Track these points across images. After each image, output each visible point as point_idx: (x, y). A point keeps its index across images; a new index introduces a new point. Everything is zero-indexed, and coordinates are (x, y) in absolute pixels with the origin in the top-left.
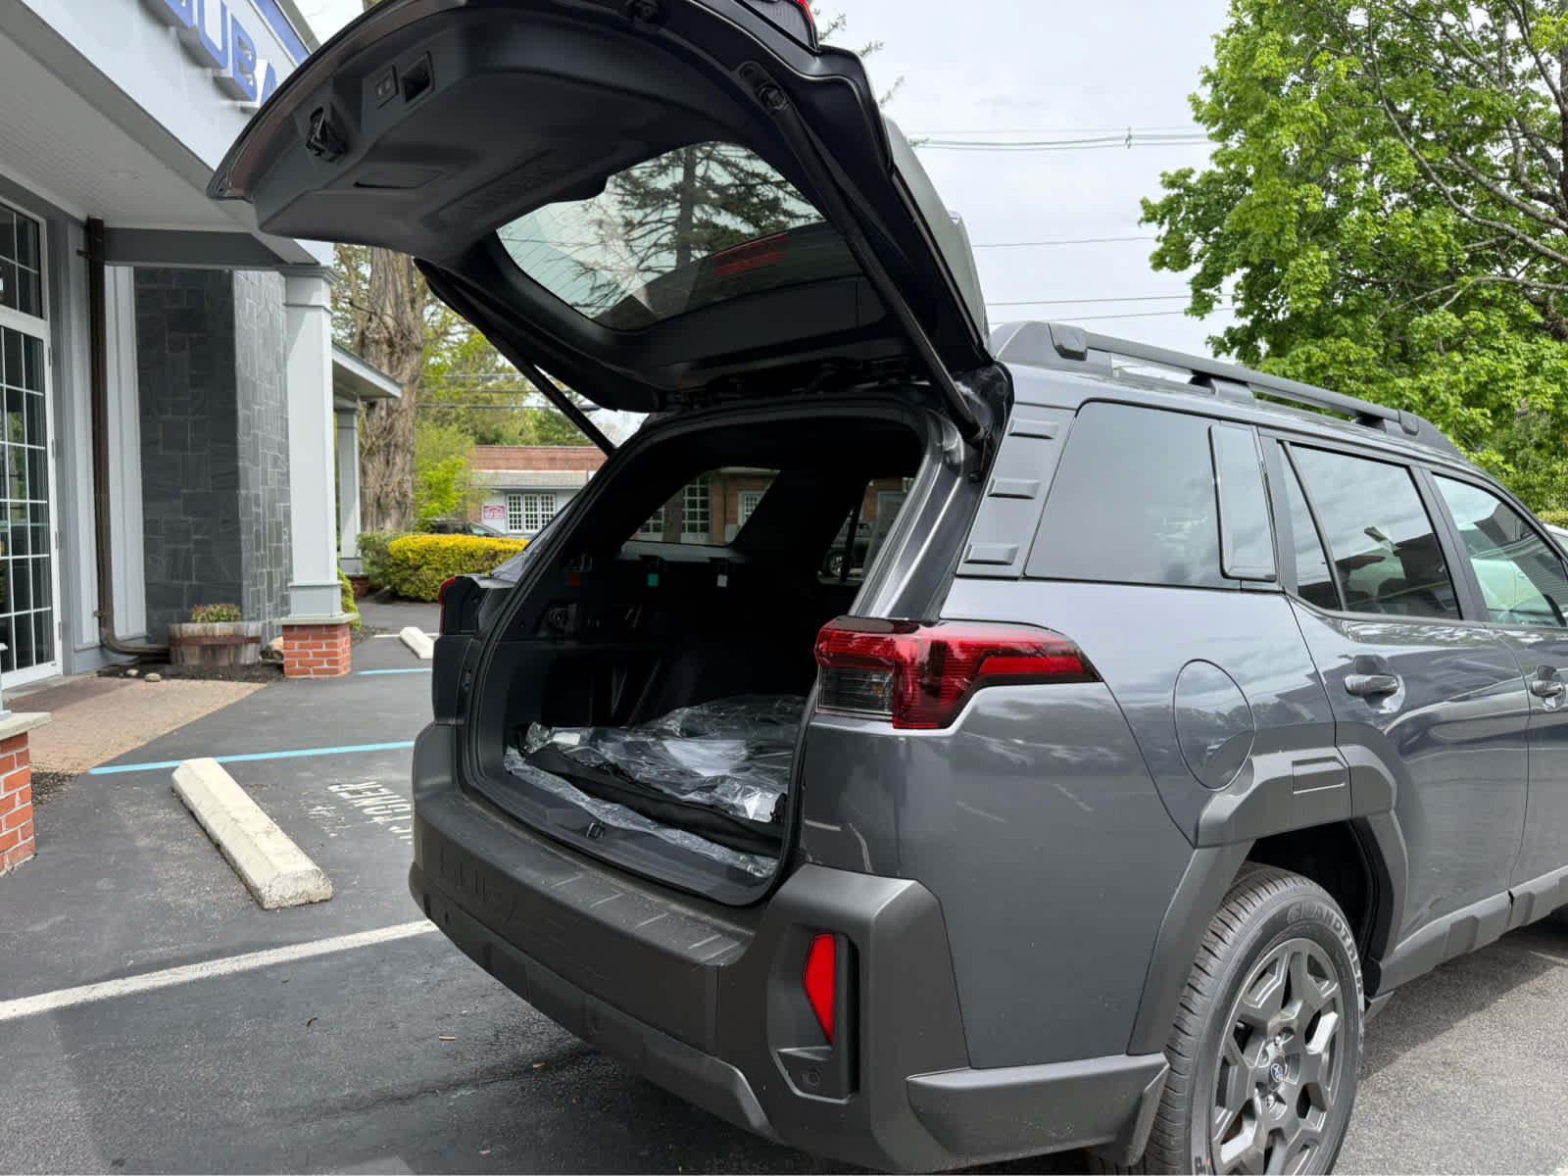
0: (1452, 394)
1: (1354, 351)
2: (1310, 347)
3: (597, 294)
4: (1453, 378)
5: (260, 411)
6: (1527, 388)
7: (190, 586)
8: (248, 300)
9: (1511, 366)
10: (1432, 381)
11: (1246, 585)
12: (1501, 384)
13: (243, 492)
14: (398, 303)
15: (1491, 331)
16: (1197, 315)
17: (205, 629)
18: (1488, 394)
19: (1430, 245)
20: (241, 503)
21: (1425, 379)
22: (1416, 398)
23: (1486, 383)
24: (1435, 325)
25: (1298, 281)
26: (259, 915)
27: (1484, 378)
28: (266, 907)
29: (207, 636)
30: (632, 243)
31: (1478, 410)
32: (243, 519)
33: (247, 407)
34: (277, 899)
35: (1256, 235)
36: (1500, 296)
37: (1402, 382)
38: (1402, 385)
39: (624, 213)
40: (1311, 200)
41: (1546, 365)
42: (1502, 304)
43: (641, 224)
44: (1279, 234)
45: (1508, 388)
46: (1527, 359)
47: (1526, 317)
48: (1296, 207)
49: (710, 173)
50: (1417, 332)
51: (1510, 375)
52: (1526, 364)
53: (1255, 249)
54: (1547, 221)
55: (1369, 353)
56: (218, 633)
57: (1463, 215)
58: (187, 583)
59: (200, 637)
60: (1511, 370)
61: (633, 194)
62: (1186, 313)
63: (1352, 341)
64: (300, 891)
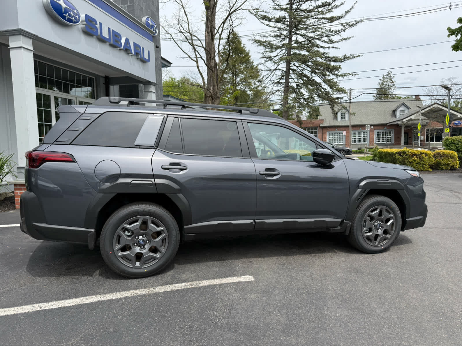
8: (140, 91)
11: (141, 147)
43: (277, 56)
49: (297, 39)
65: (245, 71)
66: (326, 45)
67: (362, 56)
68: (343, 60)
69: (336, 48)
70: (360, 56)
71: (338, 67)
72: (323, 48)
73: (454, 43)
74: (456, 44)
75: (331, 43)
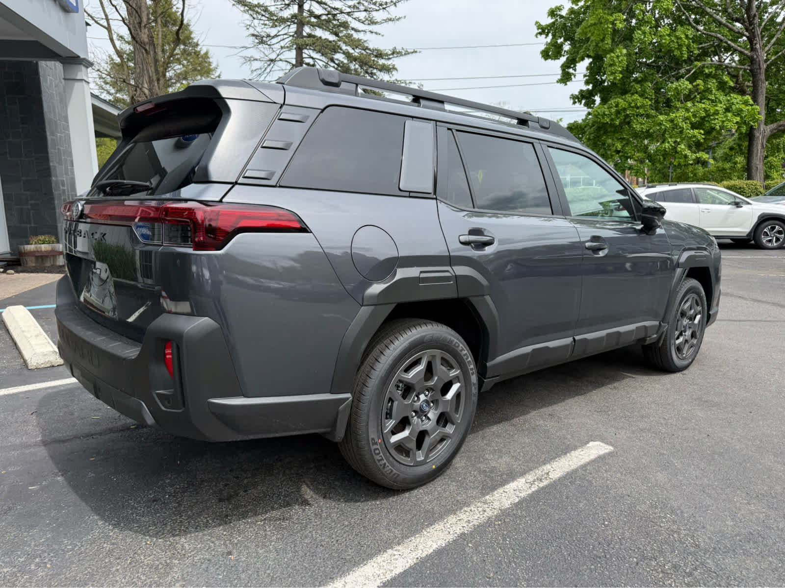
0: (686, 123)
1: (640, 101)
2: (619, 99)
3: (255, 73)
4: (687, 115)
5: (61, 137)
6: (724, 119)
7: (30, 227)
8: (48, 77)
9: (717, 108)
10: (676, 116)
11: (412, 194)
12: (712, 118)
13: (54, 178)
14: (150, 82)
15: (708, 90)
16: (564, 83)
17: (36, 248)
18: (705, 123)
19: (679, 45)
20: (53, 185)
21: (673, 115)
22: (668, 126)
23: (705, 117)
24: (679, 88)
25: (611, 65)
26: (26, 372)
27: (703, 114)
28: (30, 368)
29: (38, 251)
30: (273, 46)
31: (697, 131)
32: (56, 193)
33: (53, 134)
34: (35, 364)
35: (592, 40)
36: (714, 72)
37: (661, 117)
38: (662, 119)
39: (265, 30)
40: (618, 22)
41: (734, 107)
42: (715, 77)
43: (276, 36)
44: (603, 40)
45: (715, 119)
46: (725, 104)
47: (726, 82)
48: (611, 26)
49: (312, 8)
50: (670, 91)
51: (716, 113)
52: (725, 107)
53: (591, 48)
54: (739, 33)
55: (647, 103)
56: (43, 249)
57: (698, 30)
58: (29, 226)
59: (34, 252)
60: (717, 110)
61: (269, 19)
62: (557, 82)
63: (640, 96)
64: (47, 360)
65: (186, 59)
66: (360, 26)
67: (420, 52)
68: (391, 56)
69: (376, 33)
70: (416, 52)
71: (391, 67)
72: (356, 31)
73: (543, 47)
74: (546, 48)
75: (369, 24)
